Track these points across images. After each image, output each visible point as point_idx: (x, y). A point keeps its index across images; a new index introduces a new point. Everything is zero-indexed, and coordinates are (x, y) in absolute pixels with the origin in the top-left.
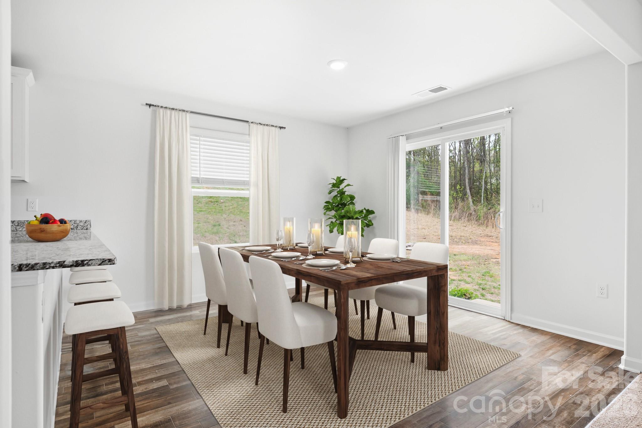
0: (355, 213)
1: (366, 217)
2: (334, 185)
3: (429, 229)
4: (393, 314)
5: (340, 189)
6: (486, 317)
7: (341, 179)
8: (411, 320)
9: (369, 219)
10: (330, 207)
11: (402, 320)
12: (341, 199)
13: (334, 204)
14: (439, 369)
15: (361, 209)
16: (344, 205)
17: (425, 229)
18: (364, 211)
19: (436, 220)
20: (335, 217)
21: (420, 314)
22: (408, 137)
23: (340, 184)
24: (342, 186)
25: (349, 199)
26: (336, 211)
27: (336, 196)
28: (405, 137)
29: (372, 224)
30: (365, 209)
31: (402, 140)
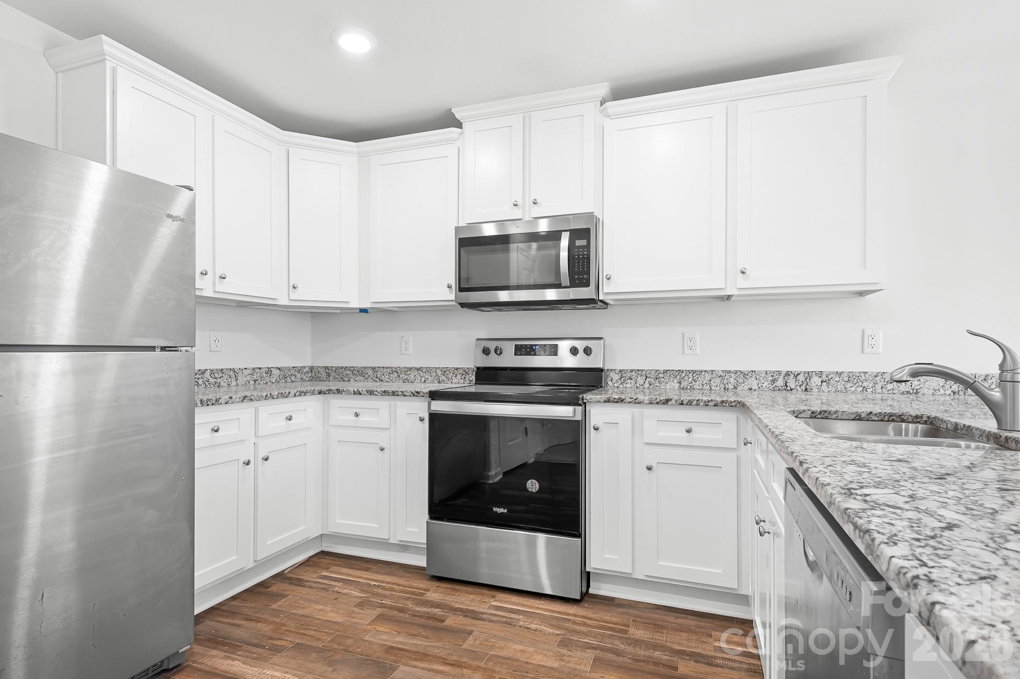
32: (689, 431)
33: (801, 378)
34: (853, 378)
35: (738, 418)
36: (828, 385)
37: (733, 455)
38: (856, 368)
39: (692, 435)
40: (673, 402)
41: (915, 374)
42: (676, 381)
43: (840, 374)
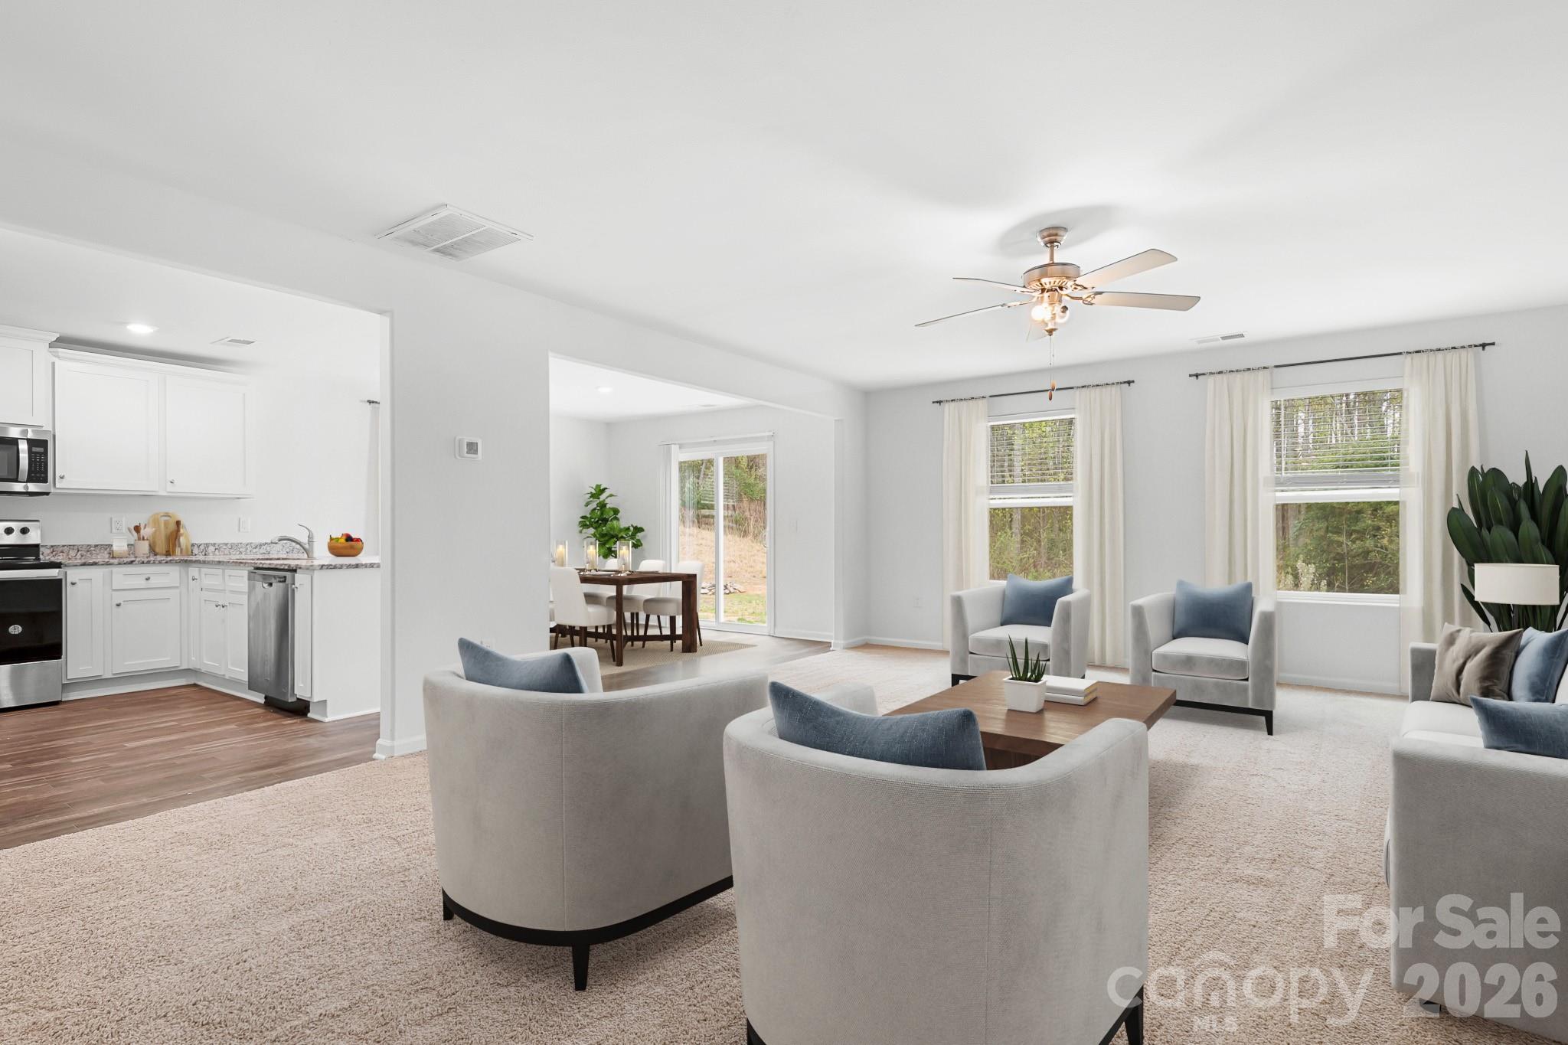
0: (621, 530)
1: (633, 536)
2: (593, 496)
3: (742, 561)
4: (659, 617)
5: (601, 499)
6: (753, 636)
7: (602, 488)
8: (673, 620)
9: (637, 538)
10: (588, 523)
11: (665, 621)
12: (602, 514)
13: (593, 520)
14: (690, 651)
15: (627, 526)
16: (605, 521)
17: (734, 562)
18: (632, 529)
19: (757, 546)
20: (594, 535)
21: (678, 614)
22: (681, 446)
23: (600, 495)
24: (602, 497)
25: (612, 513)
26: (595, 528)
27: (595, 509)
28: (678, 446)
29: (641, 545)
30: (632, 526)
31: (674, 448)
32: (147, 579)
33: (202, 547)
34: (234, 546)
35: (180, 571)
36: (219, 551)
37: (178, 591)
38: (235, 541)
39: (149, 581)
40: (136, 562)
41: (280, 540)
42: (106, 552)
43: (226, 544)
